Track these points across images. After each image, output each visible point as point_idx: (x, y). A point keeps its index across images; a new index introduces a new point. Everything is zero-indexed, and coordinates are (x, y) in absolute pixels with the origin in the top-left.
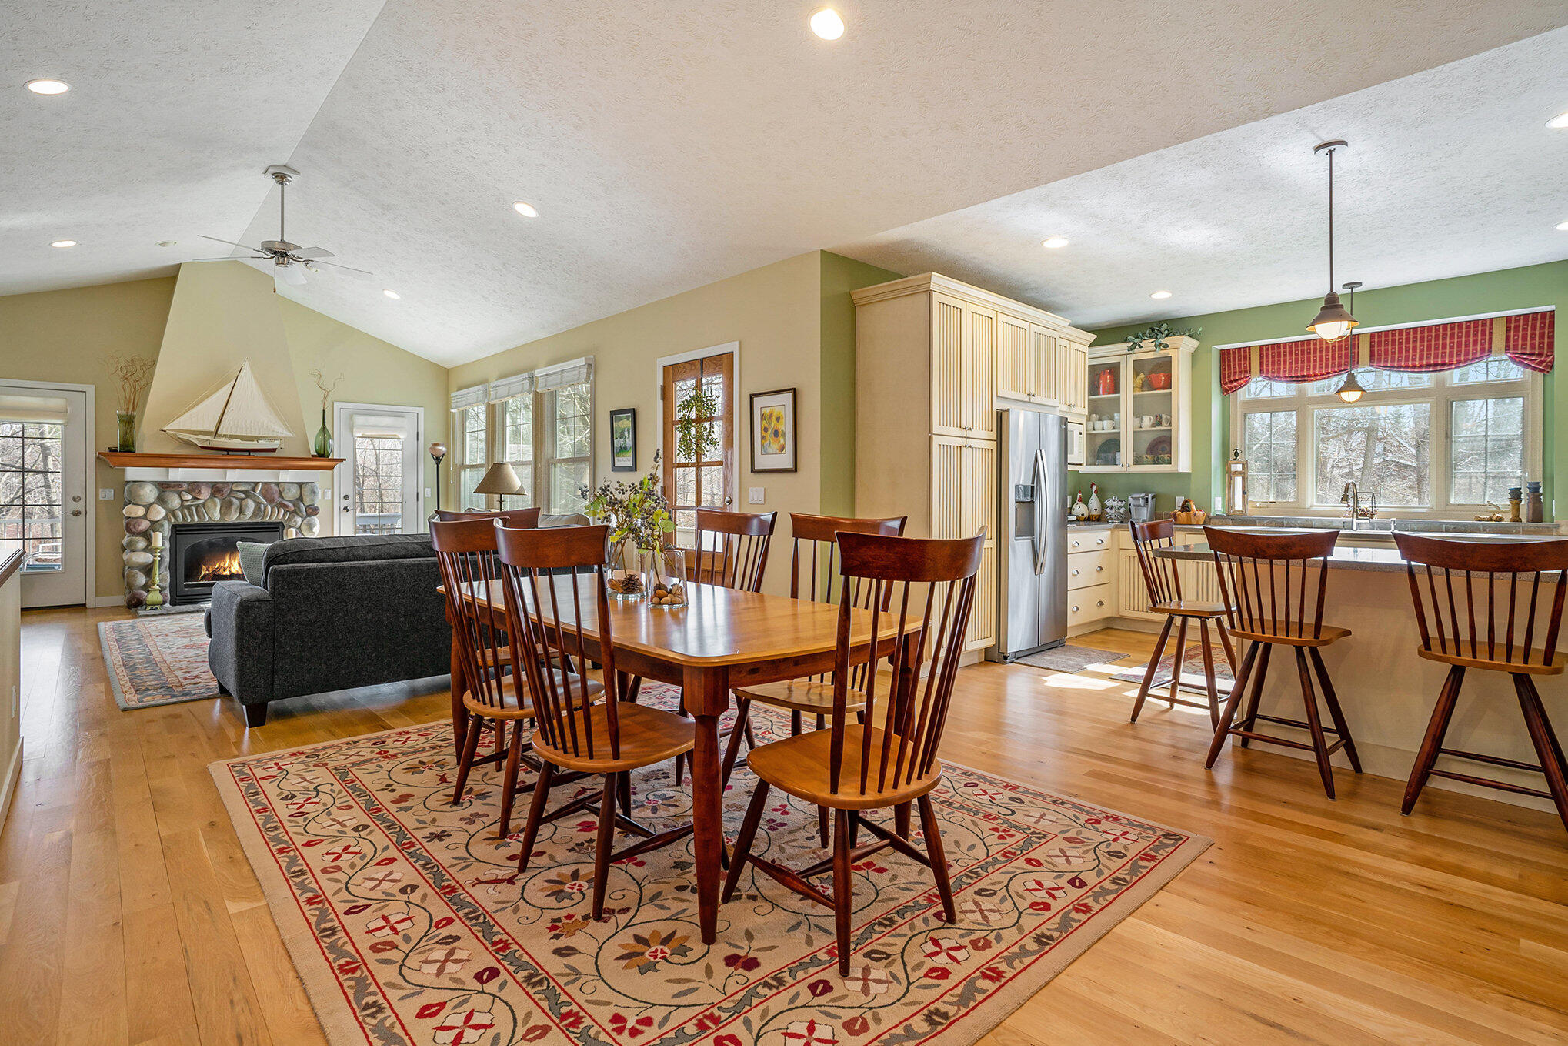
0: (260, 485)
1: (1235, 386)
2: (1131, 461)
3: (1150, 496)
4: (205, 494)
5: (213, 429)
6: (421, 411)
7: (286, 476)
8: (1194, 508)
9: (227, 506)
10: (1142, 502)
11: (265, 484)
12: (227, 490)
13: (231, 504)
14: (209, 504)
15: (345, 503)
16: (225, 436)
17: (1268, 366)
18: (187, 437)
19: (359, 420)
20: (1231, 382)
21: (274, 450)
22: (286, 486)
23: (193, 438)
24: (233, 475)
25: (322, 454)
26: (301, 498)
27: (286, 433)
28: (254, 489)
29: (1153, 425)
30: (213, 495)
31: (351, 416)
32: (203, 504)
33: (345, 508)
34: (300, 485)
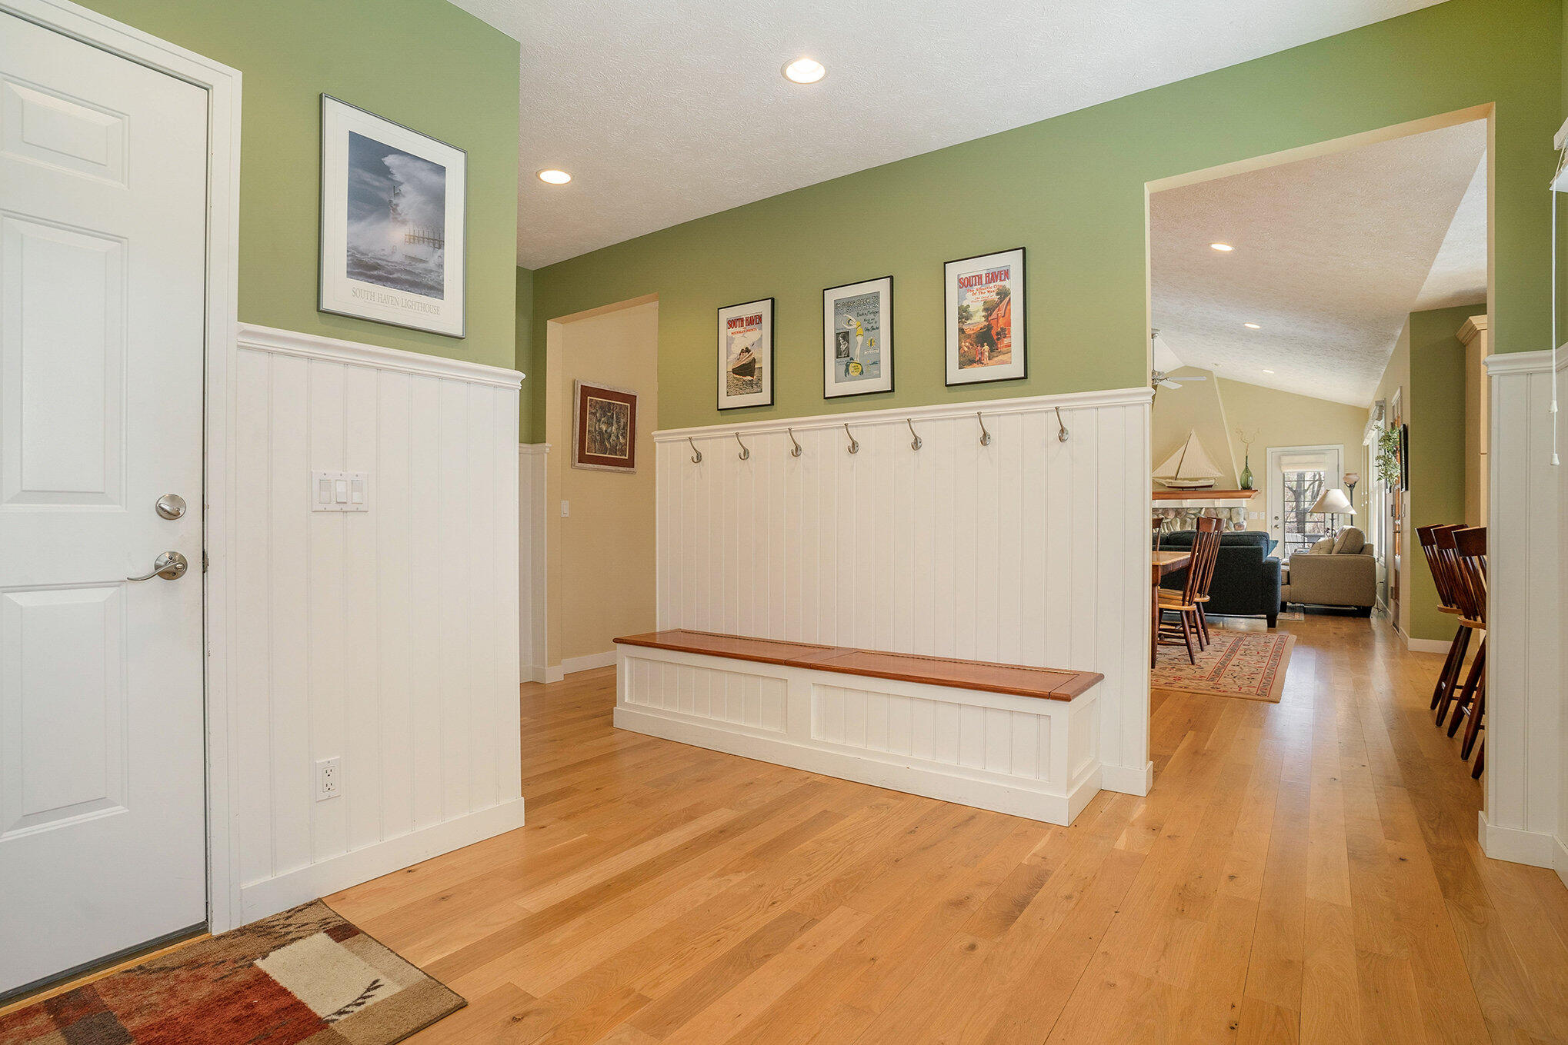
0: (1204, 510)
4: (1171, 516)
5: (1174, 475)
6: (1341, 447)
7: (1220, 503)
9: (1183, 523)
11: (1207, 509)
12: (1184, 513)
13: (1186, 521)
14: (1173, 522)
15: (1275, 522)
16: (1181, 479)
18: (1160, 481)
19: (1285, 459)
21: (1211, 486)
22: (1220, 510)
23: (1163, 482)
24: (1187, 503)
25: (1246, 488)
26: (1231, 519)
27: (1219, 475)
28: (1200, 512)
30: (1176, 516)
31: (1280, 458)
32: (1171, 522)
33: (1276, 526)
34: (1230, 509)
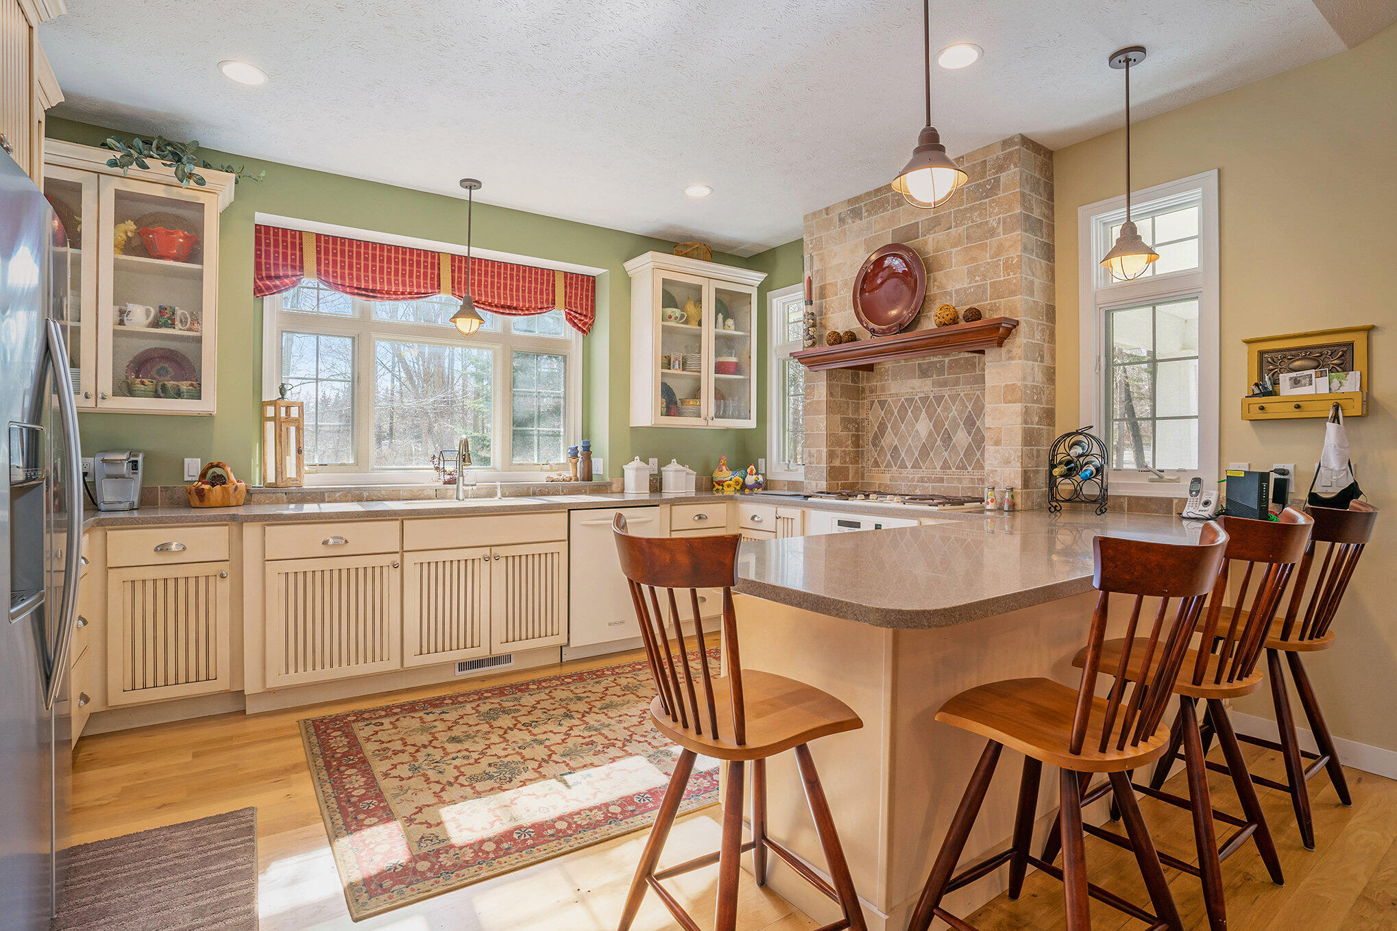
1: (276, 286)
2: (106, 385)
3: (140, 459)
8: (232, 478)
10: (125, 469)
17: (327, 265)
20: (269, 277)
29: (155, 324)
